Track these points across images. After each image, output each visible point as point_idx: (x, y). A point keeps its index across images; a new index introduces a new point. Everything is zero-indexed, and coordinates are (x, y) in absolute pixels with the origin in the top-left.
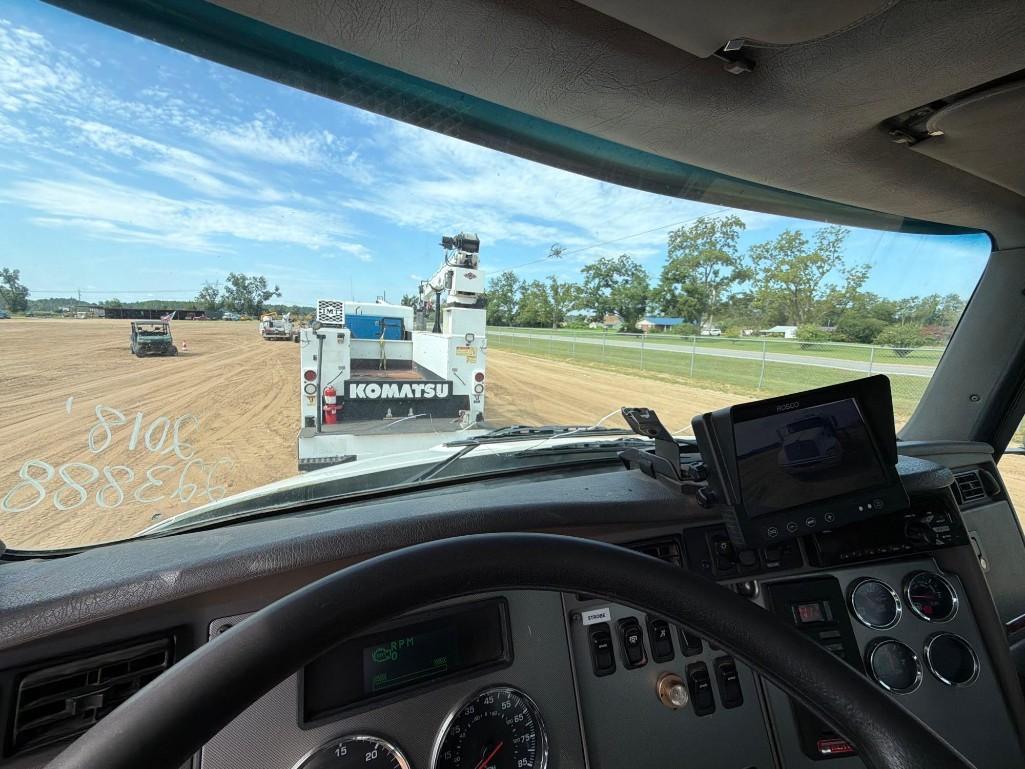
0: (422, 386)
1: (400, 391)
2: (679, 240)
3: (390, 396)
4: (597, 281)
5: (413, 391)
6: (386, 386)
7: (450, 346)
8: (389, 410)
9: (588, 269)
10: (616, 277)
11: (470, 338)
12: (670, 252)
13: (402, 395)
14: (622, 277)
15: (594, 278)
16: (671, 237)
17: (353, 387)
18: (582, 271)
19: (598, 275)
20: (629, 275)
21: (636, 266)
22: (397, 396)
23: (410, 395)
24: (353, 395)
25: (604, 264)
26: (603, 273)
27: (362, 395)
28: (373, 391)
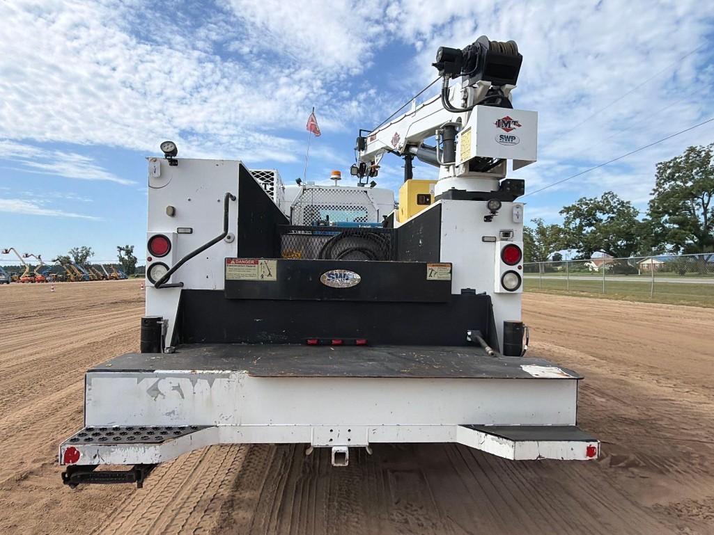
2: (669, 171)
4: (578, 221)
9: (567, 210)
10: (599, 215)
12: (659, 185)
14: (607, 215)
15: (574, 218)
16: (660, 168)
18: (561, 212)
19: (578, 214)
20: (614, 213)
21: (623, 202)
25: (587, 204)
26: (585, 212)
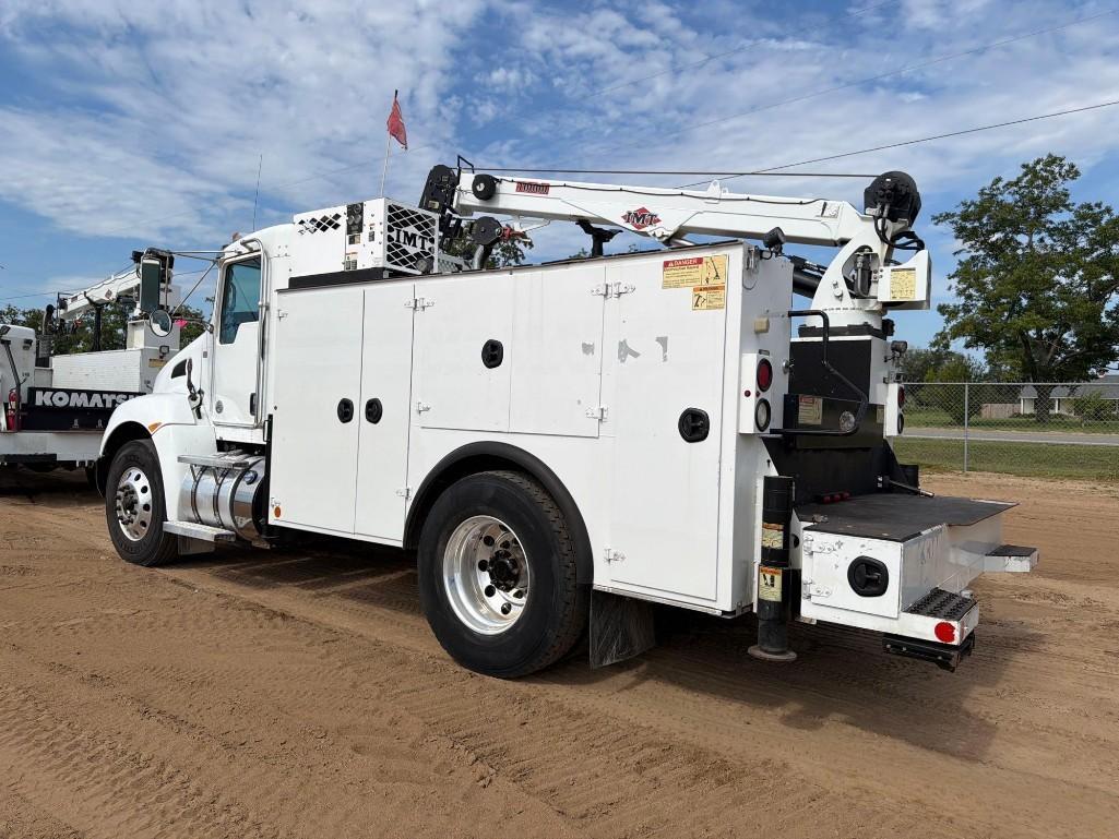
0: (113, 397)
1: (89, 401)
3: (79, 405)
5: (104, 401)
6: (74, 395)
7: (143, 357)
8: (76, 421)
11: (164, 350)
13: (92, 405)
17: (39, 394)
22: (86, 405)
23: (100, 405)
24: (38, 403)
27: (48, 403)
28: (61, 399)
